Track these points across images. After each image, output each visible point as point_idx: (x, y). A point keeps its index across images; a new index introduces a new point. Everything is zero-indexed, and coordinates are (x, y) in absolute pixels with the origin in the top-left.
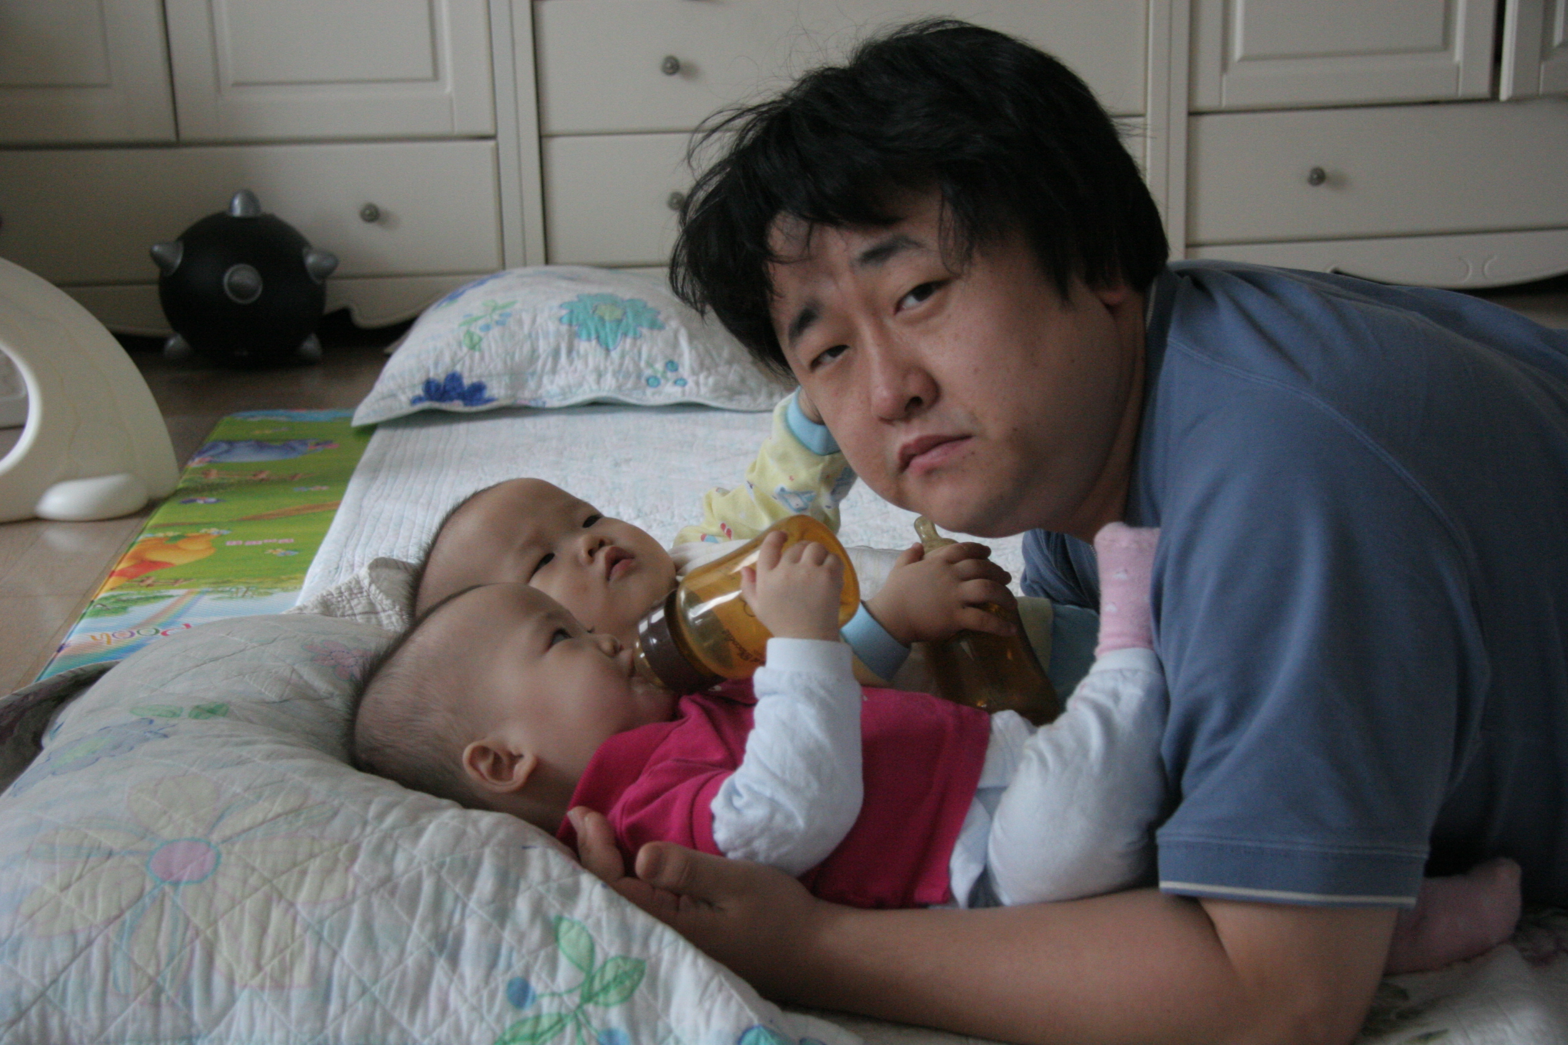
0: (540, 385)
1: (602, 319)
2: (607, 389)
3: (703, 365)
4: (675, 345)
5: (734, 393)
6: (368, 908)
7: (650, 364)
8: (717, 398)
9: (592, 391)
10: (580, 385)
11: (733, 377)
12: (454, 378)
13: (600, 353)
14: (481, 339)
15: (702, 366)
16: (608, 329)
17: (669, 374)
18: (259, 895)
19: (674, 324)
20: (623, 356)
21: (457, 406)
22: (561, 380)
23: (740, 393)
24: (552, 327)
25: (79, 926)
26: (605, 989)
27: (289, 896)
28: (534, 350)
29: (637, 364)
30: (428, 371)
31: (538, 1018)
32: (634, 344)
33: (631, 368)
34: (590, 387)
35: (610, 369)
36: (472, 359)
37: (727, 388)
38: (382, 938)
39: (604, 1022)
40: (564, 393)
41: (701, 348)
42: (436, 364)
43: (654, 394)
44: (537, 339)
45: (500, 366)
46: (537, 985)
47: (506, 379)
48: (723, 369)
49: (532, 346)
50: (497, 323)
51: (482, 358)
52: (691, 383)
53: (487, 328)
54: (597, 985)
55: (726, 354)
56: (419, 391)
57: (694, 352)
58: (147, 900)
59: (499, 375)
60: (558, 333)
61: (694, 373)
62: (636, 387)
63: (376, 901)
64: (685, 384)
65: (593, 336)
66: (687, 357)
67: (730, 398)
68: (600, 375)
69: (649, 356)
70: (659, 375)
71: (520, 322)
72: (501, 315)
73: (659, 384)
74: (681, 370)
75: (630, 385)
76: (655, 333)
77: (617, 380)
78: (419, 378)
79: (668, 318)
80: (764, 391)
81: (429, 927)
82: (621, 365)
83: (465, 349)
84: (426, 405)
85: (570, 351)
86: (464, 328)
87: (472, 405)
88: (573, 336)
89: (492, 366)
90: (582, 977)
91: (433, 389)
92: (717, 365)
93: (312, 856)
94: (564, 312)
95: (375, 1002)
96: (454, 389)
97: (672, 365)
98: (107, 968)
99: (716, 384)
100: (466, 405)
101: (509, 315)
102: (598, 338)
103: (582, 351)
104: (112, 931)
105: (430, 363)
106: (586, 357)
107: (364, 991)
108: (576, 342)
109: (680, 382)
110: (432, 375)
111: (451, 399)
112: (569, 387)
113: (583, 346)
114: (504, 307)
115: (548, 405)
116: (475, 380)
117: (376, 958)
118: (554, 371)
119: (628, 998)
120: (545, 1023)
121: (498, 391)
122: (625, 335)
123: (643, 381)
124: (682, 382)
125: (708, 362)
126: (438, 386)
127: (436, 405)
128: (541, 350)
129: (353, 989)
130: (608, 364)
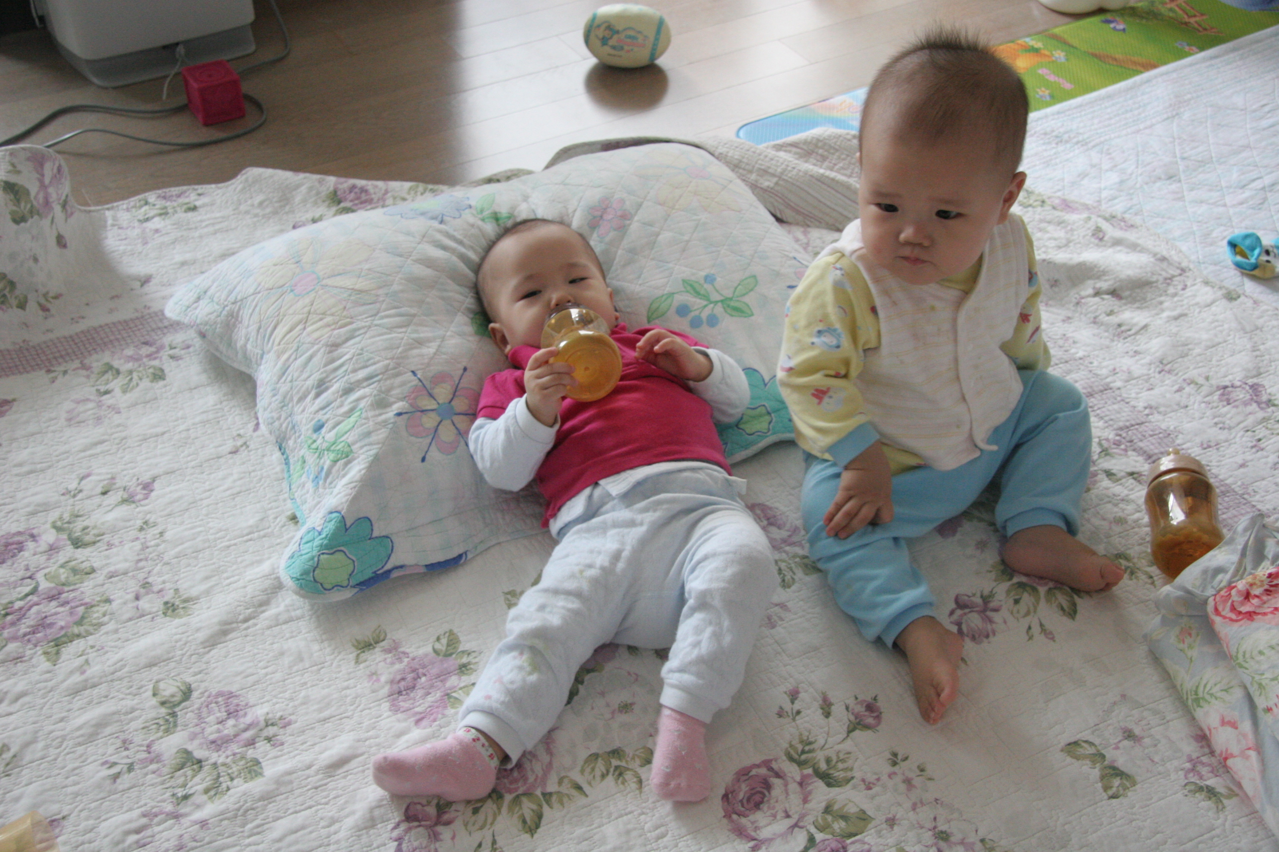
6: (318, 350)
18: (301, 317)
25: (263, 284)
26: (334, 451)
27: (308, 324)
31: (315, 441)
38: (308, 368)
39: (324, 463)
46: (324, 430)
54: (332, 448)
58: (280, 290)
63: (322, 350)
81: (324, 375)
90: (333, 440)
93: (332, 315)
95: (291, 388)
98: (256, 306)
104: (266, 292)
107: (291, 381)
117: (302, 372)
119: (335, 462)
120: (314, 446)
129: (289, 378)
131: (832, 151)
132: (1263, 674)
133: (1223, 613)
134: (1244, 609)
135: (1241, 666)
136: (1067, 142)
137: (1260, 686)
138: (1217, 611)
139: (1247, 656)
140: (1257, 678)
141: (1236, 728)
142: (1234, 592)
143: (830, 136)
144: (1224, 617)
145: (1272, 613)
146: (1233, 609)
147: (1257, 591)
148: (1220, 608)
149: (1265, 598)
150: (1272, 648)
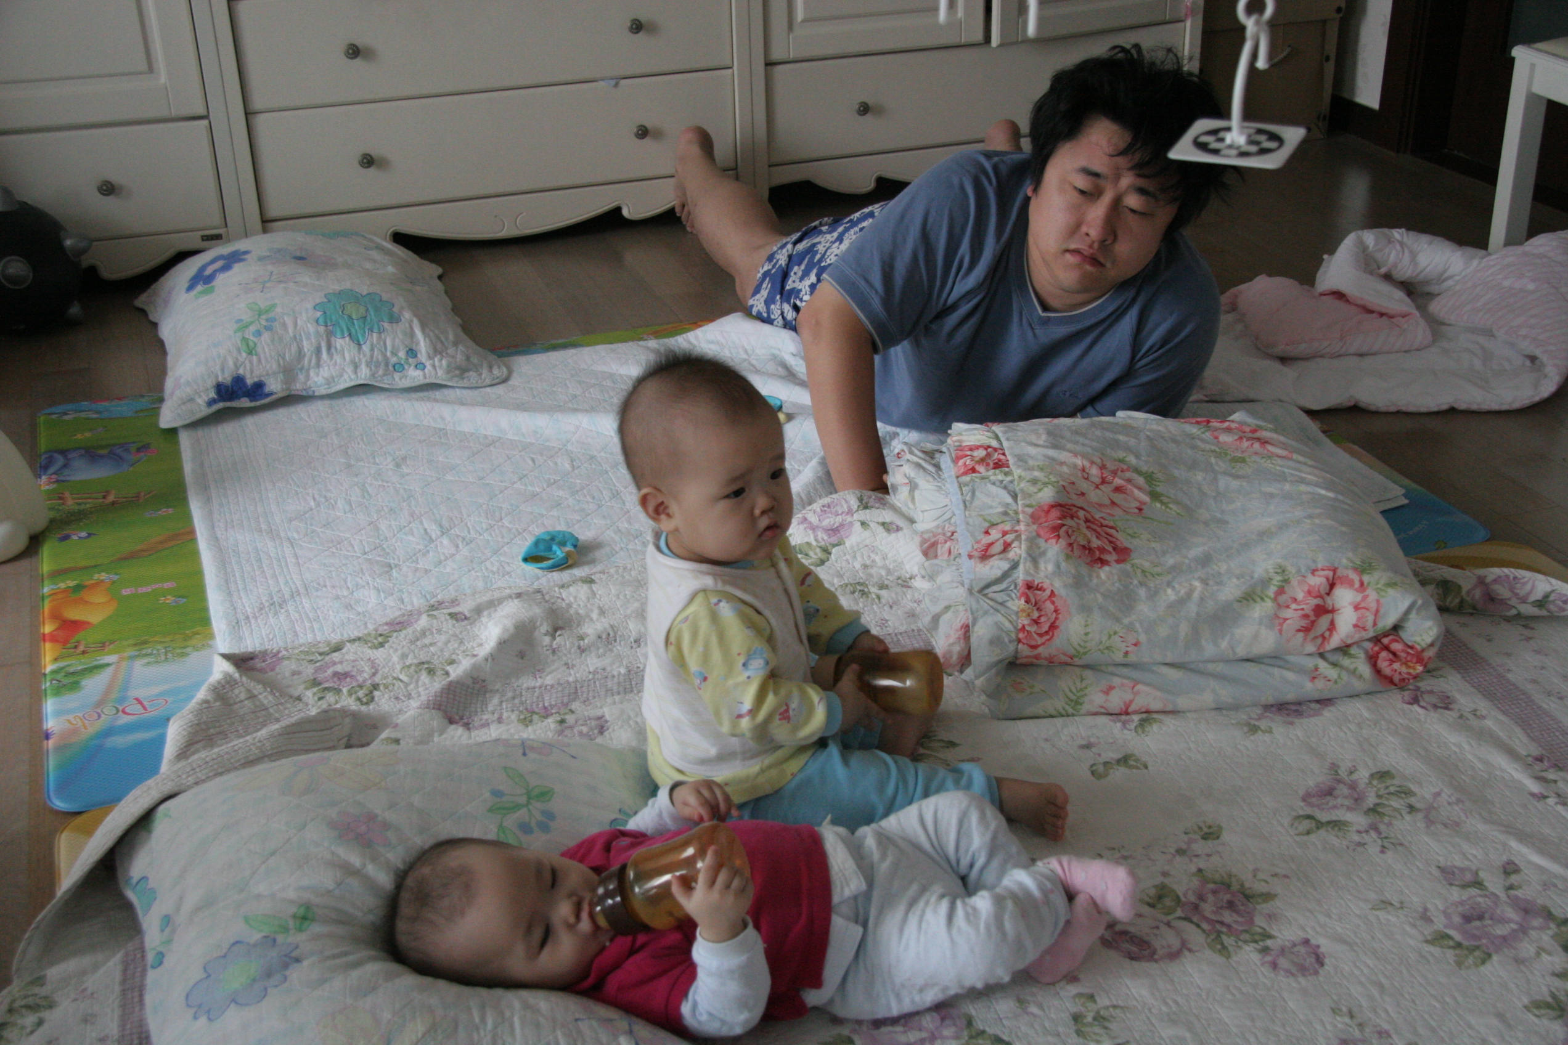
0: (308, 377)
1: (350, 317)
2: (364, 375)
3: (437, 350)
4: (412, 335)
5: (462, 371)
7: (394, 354)
8: (451, 379)
9: (351, 380)
10: (341, 375)
11: (460, 357)
12: (239, 380)
13: (354, 348)
14: (255, 345)
15: (435, 351)
16: (357, 327)
17: (410, 360)
19: (407, 315)
20: (372, 350)
21: (245, 403)
22: (325, 372)
23: (467, 370)
24: (311, 328)
28: (300, 350)
29: (385, 356)
30: (217, 377)
32: (379, 338)
33: (380, 358)
34: (349, 377)
35: (364, 360)
36: (251, 362)
37: (458, 368)
40: (329, 381)
41: (431, 334)
42: (223, 370)
43: (401, 379)
44: (302, 341)
45: (275, 366)
47: (281, 376)
48: (451, 351)
49: (298, 345)
50: (267, 328)
51: (259, 361)
52: (429, 367)
53: (258, 333)
55: (451, 337)
56: (212, 394)
57: (427, 339)
59: (274, 373)
60: (318, 332)
61: (430, 358)
62: (385, 375)
64: (425, 367)
65: (346, 334)
66: (423, 345)
67: (461, 377)
68: (356, 367)
69: (393, 346)
70: (402, 362)
71: (284, 325)
72: (267, 320)
73: (404, 369)
74: (419, 355)
75: (381, 372)
76: (394, 325)
77: (371, 370)
78: (211, 383)
79: (402, 309)
80: (485, 365)
82: (372, 356)
83: (244, 355)
84: (220, 405)
85: (329, 348)
86: (239, 334)
87: (256, 400)
88: (330, 334)
89: (268, 367)
91: (223, 391)
92: (446, 348)
94: (319, 314)
96: (240, 388)
97: (412, 352)
99: (449, 366)
100: (251, 401)
101: (273, 320)
102: (350, 335)
103: (339, 347)
105: (218, 368)
106: (343, 350)
108: (333, 339)
109: (419, 366)
110: (220, 379)
111: (238, 398)
112: (333, 378)
113: (339, 343)
114: (267, 311)
115: (316, 394)
116: (256, 380)
118: (318, 365)
121: (275, 386)
122: (371, 330)
123: (391, 368)
124: (422, 366)
125: (439, 346)
126: (227, 387)
127: (228, 404)
128: (306, 350)
130: (361, 356)
131: (218, 724)
132: (1101, 642)
133: (1039, 643)
134: (1045, 628)
135: (1085, 653)
136: (284, 601)
137: (1107, 648)
138: (1034, 647)
139: (1082, 644)
140: (1101, 647)
141: (1114, 687)
142: (1027, 628)
143: (196, 716)
144: (1043, 644)
145: (1057, 614)
146: (1040, 635)
147: (1036, 615)
148: (1033, 643)
149: (1043, 613)
150: (1086, 626)
